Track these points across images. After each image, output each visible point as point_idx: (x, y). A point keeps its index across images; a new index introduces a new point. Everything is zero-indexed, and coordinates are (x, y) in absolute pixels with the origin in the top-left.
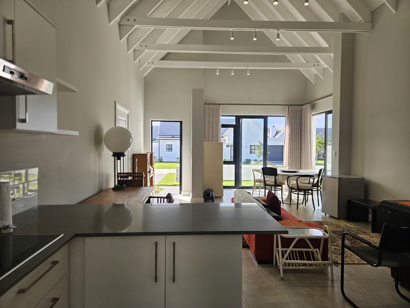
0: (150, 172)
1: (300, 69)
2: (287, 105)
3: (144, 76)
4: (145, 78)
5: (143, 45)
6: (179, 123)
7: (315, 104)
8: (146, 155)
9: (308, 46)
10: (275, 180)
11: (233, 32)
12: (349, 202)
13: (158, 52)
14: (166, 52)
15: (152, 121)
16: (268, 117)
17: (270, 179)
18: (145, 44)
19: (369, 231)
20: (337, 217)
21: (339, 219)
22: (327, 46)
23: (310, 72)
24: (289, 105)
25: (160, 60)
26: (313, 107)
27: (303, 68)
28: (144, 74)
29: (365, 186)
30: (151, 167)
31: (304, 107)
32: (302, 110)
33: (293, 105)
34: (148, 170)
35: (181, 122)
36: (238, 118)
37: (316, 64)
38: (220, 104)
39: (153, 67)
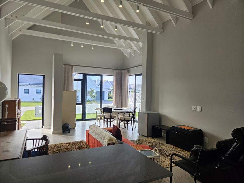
0: (18, 114)
1: (121, 49)
2: (114, 69)
3: (13, 39)
4: (13, 41)
5: (14, 16)
6: (42, 76)
7: (129, 70)
8: (16, 101)
9: (127, 36)
10: (111, 115)
11: (88, 19)
12: (153, 127)
13: (26, 23)
14: (33, 24)
15: (19, 74)
16: (103, 76)
17: (108, 115)
18: (16, 15)
19: (165, 143)
20: (147, 136)
21: (148, 137)
22: (138, 38)
23: (126, 51)
24: (115, 69)
25: (27, 29)
26: (128, 72)
27: (123, 49)
28: (12, 38)
29: (160, 117)
30: (19, 111)
31: (123, 71)
32: (122, 73)
33: (117, 70)
34: (17, 113)
35: (44, 76)
36: (85, 75)
37: (131, 47)
38: (73, 65)
39: (21, 33)
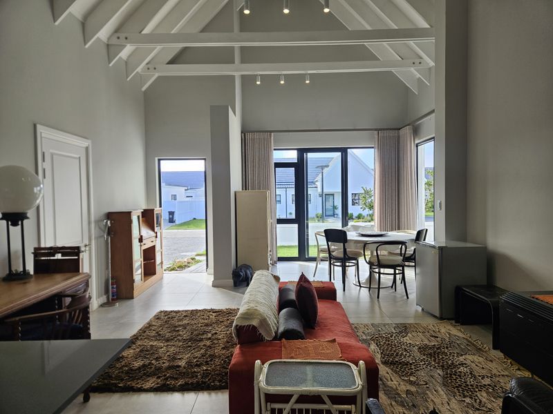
1: (393, 70)
2: (376, 130)
3: (144, 89)
4: (145, 94)
7: (419, 125)
9: (397, 28)
10: (345, 249)
12: (458, 290)
15: (159, 160)
16: (349, 150)
18: (124, 35)
20: (438, 315)
21: (441, 318)
22: (429, 27)
23: (410, 75)
24: (378, 130)
25: (168, 63)
26: (416, 131)
27: (399, 69)
28: (142, 87)
31: (402, 132)
32: (399, 137)
33: (384, 129)
36: (302, 152)
37: (417, 61)
38: (271, 132)
39: (157, 75)
